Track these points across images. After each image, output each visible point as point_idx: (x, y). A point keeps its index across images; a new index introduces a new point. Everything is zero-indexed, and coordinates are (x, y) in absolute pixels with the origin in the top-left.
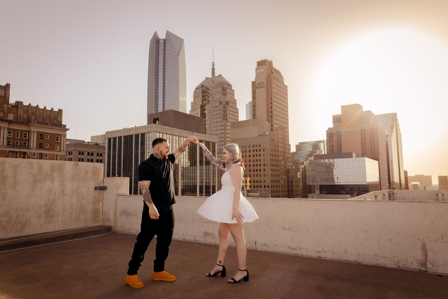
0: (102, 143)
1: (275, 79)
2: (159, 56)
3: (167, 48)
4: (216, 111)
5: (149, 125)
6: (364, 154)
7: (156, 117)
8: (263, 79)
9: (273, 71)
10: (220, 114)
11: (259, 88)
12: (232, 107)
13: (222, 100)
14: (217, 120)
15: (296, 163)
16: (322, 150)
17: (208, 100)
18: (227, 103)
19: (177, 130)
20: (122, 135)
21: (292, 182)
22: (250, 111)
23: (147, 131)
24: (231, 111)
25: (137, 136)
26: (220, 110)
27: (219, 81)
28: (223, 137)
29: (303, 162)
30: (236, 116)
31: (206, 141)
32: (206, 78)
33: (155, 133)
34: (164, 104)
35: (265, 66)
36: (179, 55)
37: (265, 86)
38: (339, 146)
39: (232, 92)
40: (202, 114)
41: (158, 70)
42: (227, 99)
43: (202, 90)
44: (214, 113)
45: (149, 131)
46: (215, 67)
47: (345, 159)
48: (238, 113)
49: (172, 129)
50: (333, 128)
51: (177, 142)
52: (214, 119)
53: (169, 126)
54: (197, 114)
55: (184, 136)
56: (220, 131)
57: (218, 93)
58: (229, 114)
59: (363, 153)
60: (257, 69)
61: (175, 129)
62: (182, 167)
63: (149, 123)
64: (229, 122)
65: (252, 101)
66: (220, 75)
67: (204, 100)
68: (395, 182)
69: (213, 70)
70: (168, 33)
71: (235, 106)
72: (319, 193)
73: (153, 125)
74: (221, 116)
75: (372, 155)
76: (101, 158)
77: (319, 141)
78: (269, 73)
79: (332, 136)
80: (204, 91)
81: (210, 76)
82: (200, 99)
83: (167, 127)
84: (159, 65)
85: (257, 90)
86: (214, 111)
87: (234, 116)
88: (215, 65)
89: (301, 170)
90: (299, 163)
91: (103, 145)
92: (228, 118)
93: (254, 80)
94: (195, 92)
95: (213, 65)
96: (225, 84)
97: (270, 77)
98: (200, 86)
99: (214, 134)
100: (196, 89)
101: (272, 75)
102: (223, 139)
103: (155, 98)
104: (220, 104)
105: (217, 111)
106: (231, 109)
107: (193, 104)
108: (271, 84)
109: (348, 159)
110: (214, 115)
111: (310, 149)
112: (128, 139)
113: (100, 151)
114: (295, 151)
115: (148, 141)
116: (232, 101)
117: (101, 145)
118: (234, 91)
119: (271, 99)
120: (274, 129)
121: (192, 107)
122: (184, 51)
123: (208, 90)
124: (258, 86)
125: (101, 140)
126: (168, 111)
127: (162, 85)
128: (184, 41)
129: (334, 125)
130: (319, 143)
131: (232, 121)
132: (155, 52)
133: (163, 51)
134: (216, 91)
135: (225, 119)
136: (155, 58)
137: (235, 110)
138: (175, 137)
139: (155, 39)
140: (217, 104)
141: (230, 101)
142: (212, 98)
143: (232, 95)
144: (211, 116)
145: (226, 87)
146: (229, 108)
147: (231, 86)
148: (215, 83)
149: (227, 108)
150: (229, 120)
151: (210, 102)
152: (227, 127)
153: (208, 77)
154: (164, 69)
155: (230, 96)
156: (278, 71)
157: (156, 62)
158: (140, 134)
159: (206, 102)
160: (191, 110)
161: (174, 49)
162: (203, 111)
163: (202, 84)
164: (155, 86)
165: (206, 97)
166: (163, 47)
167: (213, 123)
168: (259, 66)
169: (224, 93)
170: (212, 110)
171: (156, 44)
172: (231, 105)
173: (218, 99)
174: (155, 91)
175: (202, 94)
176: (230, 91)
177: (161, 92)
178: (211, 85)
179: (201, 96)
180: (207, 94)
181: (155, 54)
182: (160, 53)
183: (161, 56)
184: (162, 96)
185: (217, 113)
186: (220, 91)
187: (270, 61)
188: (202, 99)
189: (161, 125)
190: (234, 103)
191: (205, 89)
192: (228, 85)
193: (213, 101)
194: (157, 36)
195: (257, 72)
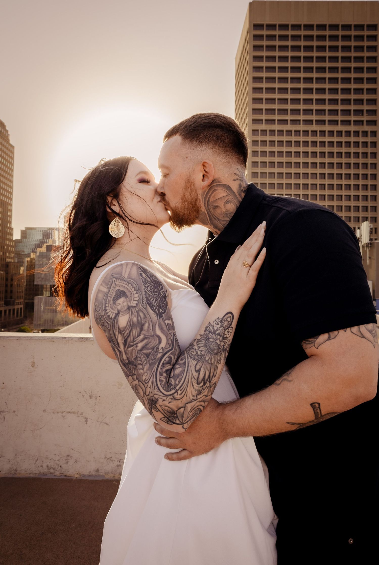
15: (20, 254)
16: (56, 240)
21: (12, 280)
29: (29, 253)
72: (47, 295)
77: (53, 228)
89: (26, 264)
90: (23, 254)
111: (39, 237)
130: (53, 231)
156: (1, 123)
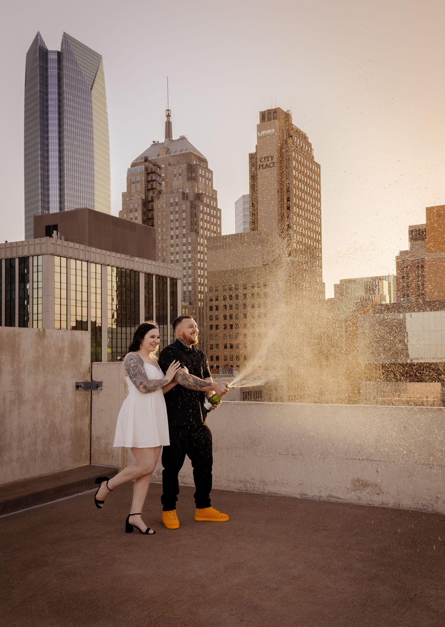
1: (297, 150)
2: (47, 89)
3: (65, 72)
4: (174, 214)
5: (37, 241)
7: (51, 223)
8: (273, 150)
9: (292, 133)
10: (184, 219)
11: (264, 167)
12: (208, 206)
13: (187, 191)
14: (177, 231)
16: (386, 295)
17: (159, 189)
18: (199, 197)
19: (99, 251)
22: (244, 215)
23: (32, 252)
24: (206, 213)
25: (10, 262)
26: (184, 211)
27: (182, 151)
28: (190, 268)
31: (159, 276)
32: (154, 142)
33: (53, 256)
34: (61, 196)
35: (277, 122)
36: (91, 89)
37: (276, 164)
38: (421, 288)
39: (207, 174)
40: (145, 218)
41: (47, 120)
42: (198, 188)
43: (146, 169)
44: (172, 218)
45: (37, 252)
46: (172, 119)
48: (220, 218)
49: (88, 248)
50: (409, 251)
51: (99, 276)
52: (172, 229)
53: (80, 243)
54: (136, 218)
55: (111, 263)
56: (185, 255)
57: (180, 175)
58: (202, 220)
60: (260, 129)
61: (93, 249)
64: (202, 237)
65: (249, 193)
66: (183, 138)
67: (149, 190)
69: (168, 125)
70: (66, 39)
71: (213, 204)
73: (46, 239)
74: (186, 223)
78: (285, 137)
79: (407, 268)
80: (150, 171)
81: (162, 139)
82: (140, 187)
83: (76, 244)
84: (50, 109)
85: (261, 173)
86: (172, 213)
87: (213, 223)
88: (171, 115)
92: (200, 228)
93: (254, 151)
94: (129, 170)
95: (168, 116)
96: (193, 157)
97: (287, 144)
98: (142, 159)
99: (172, 262)
100: (134, 165)
101: (290, 141)
102: (190, 271)
103: (43, 181)
104: (183, 199)
105: (177, 212)
106: (207, 210)
107: (128, 197)
108: (288, 160)
110: (172, 221)
111: (361, 292)
114: (332, 296)
115: (35, 274)
116: (209, 193)
118: (211, 172)
119: (288, 190)
121: (124, 204)
122: (103, 80)
123: (158, 169)
124: (262, 163)
126: (78, 211)
128: (103, 58)
129: (412, 246)
130: (380, 281)
131: (208, 235)
132: (40, 80)
133: (57, 79)
134: (175, 170)
135: (195, 231)
136: (39, 93)
137: (213, 212)
138: (93, 266)
139: (38, 50)
140: (177, 198)
141: (203, 192)
142: (167, 185)
143: (207, 181)
144: (164, 223)
145: (196, 164)
146: (201, 207)
147: (205, 162)
148: (172, 154)
149: (198, 207)
150: (201, 232)
151: (162, 193)
152: (199, 247)
153: (158, 142)
154: (60, 120)
155: (203, 182)
156: (302, 134)
157: (41, 102)
158: (17, 257)
159: (154, 193)
160: (123, 209)
161: (81, 75)
162: (147, 212)
163: (145, 155)
164: (41, 155)
165: (155, 182)
166: (56, 71)
167: (169, 237)
168: (264, 121)
169: (191, 177)
170: (167, 211)
171: (40, 61)
172: (205, 202)
173: (179, 188)
174: (41, 165)
175: (146, 177)
176: (203, 172)
177: (55, 170)
178: (164, 157)
179: (144, 181)
180: (157, 178)
181: (39, 85)
182: (49, 82)
183: (53, 89)
184: (58, 178)
185: (177, 218)
186: (182, 171)
187: (285, 112)
188: (145, 187)
189: (64, 241)
190: (212, 197)
191: (152, 165)
192: (200, 159)
193: (168, 192)
194: (41, 44)
195: (260, 133)
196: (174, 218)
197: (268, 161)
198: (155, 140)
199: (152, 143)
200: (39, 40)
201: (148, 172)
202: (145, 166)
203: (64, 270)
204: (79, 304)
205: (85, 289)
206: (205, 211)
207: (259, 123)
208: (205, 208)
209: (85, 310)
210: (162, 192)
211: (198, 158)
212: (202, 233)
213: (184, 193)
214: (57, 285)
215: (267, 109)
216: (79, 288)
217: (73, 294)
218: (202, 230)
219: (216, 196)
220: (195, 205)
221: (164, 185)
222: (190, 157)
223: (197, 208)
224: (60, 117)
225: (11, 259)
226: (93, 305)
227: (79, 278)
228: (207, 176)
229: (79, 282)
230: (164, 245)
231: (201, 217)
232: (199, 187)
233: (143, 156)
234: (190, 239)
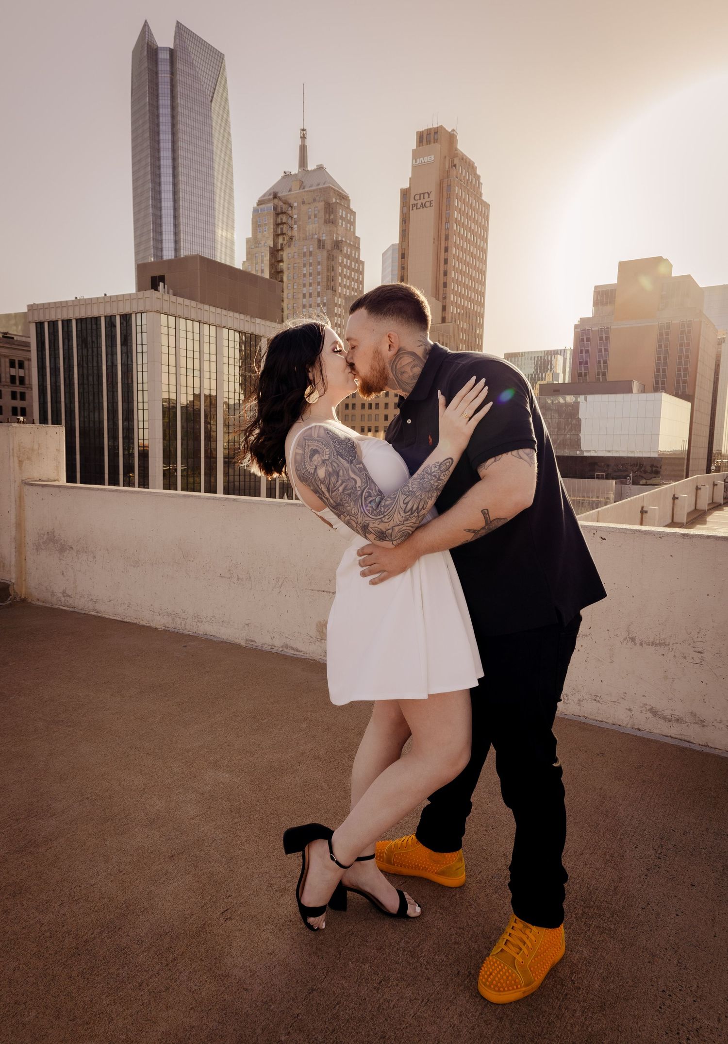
0: (21, 334)
1: (461, 184)
2: (157, 101)
3: (179, 77)
4: (308, 266)
5: (141, 294)
6: (659, 386)
7: (157, 274)
8: (430, 185)
9: (456, 161)
10: (319, 273)
12: (348, 257)
13: (324, 238)
14: (311, 288)
16: (559, 373)
17: (289, 233)
18: (337, 245)
19: (213, 309)
20: (74, 314)
22: (392, 271)
23: (135, 309)
24: (345, 266)
25: (110, 320)
26: (319, 263)
27: (318, 185)
30: (357, 281)
32: (285, 173)
33: (159, 314)
34: (177, 242)
35: (437, 146)
36: (211, 101)
37: (433, 203)
38: (602, 365)
39: (349, 215)
40: (273, 271)
41: (158, 142)
43: (275, 208)
44: (305, 272)
45: (141, 309)
46: (307, 142)
47: (612, 397)
48: (362, 273)
49: (200, 306)
50: (593, 317)
51: (213, 340)
52: (304, 286)
53: (191, 298)
54: (262, 271)
55: (230, 325)
57: (315, 216)
58: (340, 274)
59: (657, 383)
60: (416, 155)
61: (206, 307)
62: (225, 403)
63: (140, 287)
64: (340, 297)
65: (398, 242)
66: (320, 168)
67: (278, 235)
68: (723, 452)
69: (303, 150)
70: (181, 30)
71: (355, 254)
73: (151, 293)
74: (322, 278)
75: (678, 388)
76: (21, 373)
77: (554, 351)
78: (447, 167)
79: (588, 340)
80: (279, 210)
81: (295, 170)
82: (269, 231)
83: (185, 300)
84: (161, 127)
85: (414, 214)
86: (304, 266)
87: (353, 279)
88: (308, 136)
91: (24, 339)
92: (338, 285)
93: (406, 185)
94: (255, 211)
95: (303, 137)
96: (332, 194)
97: (448, 176)
98: (270, 195)
100: (260, 203)
101: (453, 172)
103: (154, 223)
104: (319, 248)
105: (311, 265)
106: (347, 262)
107: (253, 245)
108: (449, 198)
109: (620, 397)
110: (304, 275)
112: (89, 325)
113: (18, 355)
115: (139, 335)
116: (350, 241)
117: (19, 338)
118: (354, 213)
119: (447, 238)
120: (448, 318)
121: (248, 253)
122: (226, 90)
123: (290, 208)
124: (415, 202)
125: (16, 325)
126: (187, 258)
127: (171, 188)
128: (226, 58)
129: (596, 312)
130: (553, 356)
131: (348, 294)
132: (149, 88)
133: (169, 87)
134: (310, 210)
135: (332, 288)
136: (148, 106)
137: (355, 266)
138: (206, 327)
139: (146, 45)
140: (311, 246)
141: (344, 240)
142: (300, 229)
143: (349, 225)
144: (295, 277)
145: (336, 203)
146: (340, 258)
147: (346, 199)
148: (306, 189)
149: (336, 258)
150: (339, 289)
151: (294, 240)
152: (336, 308)
153: (290, 173)
154: (174, 142)
155: (344, 226)
156: (469, 162)
157: (151, 119)
158: (118, 314)
159: (284, 240)
160: (247, 259)
161: (199, 82)
162: (276, 264)
163: (274, 191)
164: (152, 189)
165: (285, 226)
166: (169, 75)
167: (301, 296)
168: (421, 145)
169: (329, 219)
170: (299, 263)
171: (148, 62)
172: (345, 252)
173: (314, 233)
174: (152, 202)
175: (275, 218)
176: (344, 213)
177: (169, 208)
178: (297, 193)
179: (272, 224)
180: (287, 220)
181: (148, 95)
182: (160, 91)
183: (165, 101)
184: (172, 219)
185: (311, 271)
186: (319, 212)
187: (449, 133)
188: (274, 231)
189: (171, 296)
190: (354, 246)
191: (282, 204)
192: (340, 196)
193: (301, 238)
194: (150, 38)
195: (416, 162)
196: (307, 272)
197: (424, 198)
198: (286, 170)
199: (283, 174)
200: (147, 33)
201: (277, 212)
202: (274, 204)
203: (172, 332)
204: (190, 373)
205: (197, 355)
206: (345, 263)
207: (415, 148)
208: (345, 260)
209: (197, 380)
210: (294, 238)
211: (338, 195)
212: (340, 291)
213: (320, 240)
214: (165, 349)
215: (426, 128)
216: (190, 354)
217: (183, 361)
218: (340, 288)
219: (359, 244)
220: (333, 256)
221: (296, 229)
222: (329, 193)
223: (334, 259)
224: (174, 139)
225: (111, 316)
226: (207, 375)
227: (190, 342)
228: (349, 218)
229: (190, 347)
230: (295, 305)
231: (340, 271)
232: (338, 232)
233: (272, 192)
234: (325, 298)
